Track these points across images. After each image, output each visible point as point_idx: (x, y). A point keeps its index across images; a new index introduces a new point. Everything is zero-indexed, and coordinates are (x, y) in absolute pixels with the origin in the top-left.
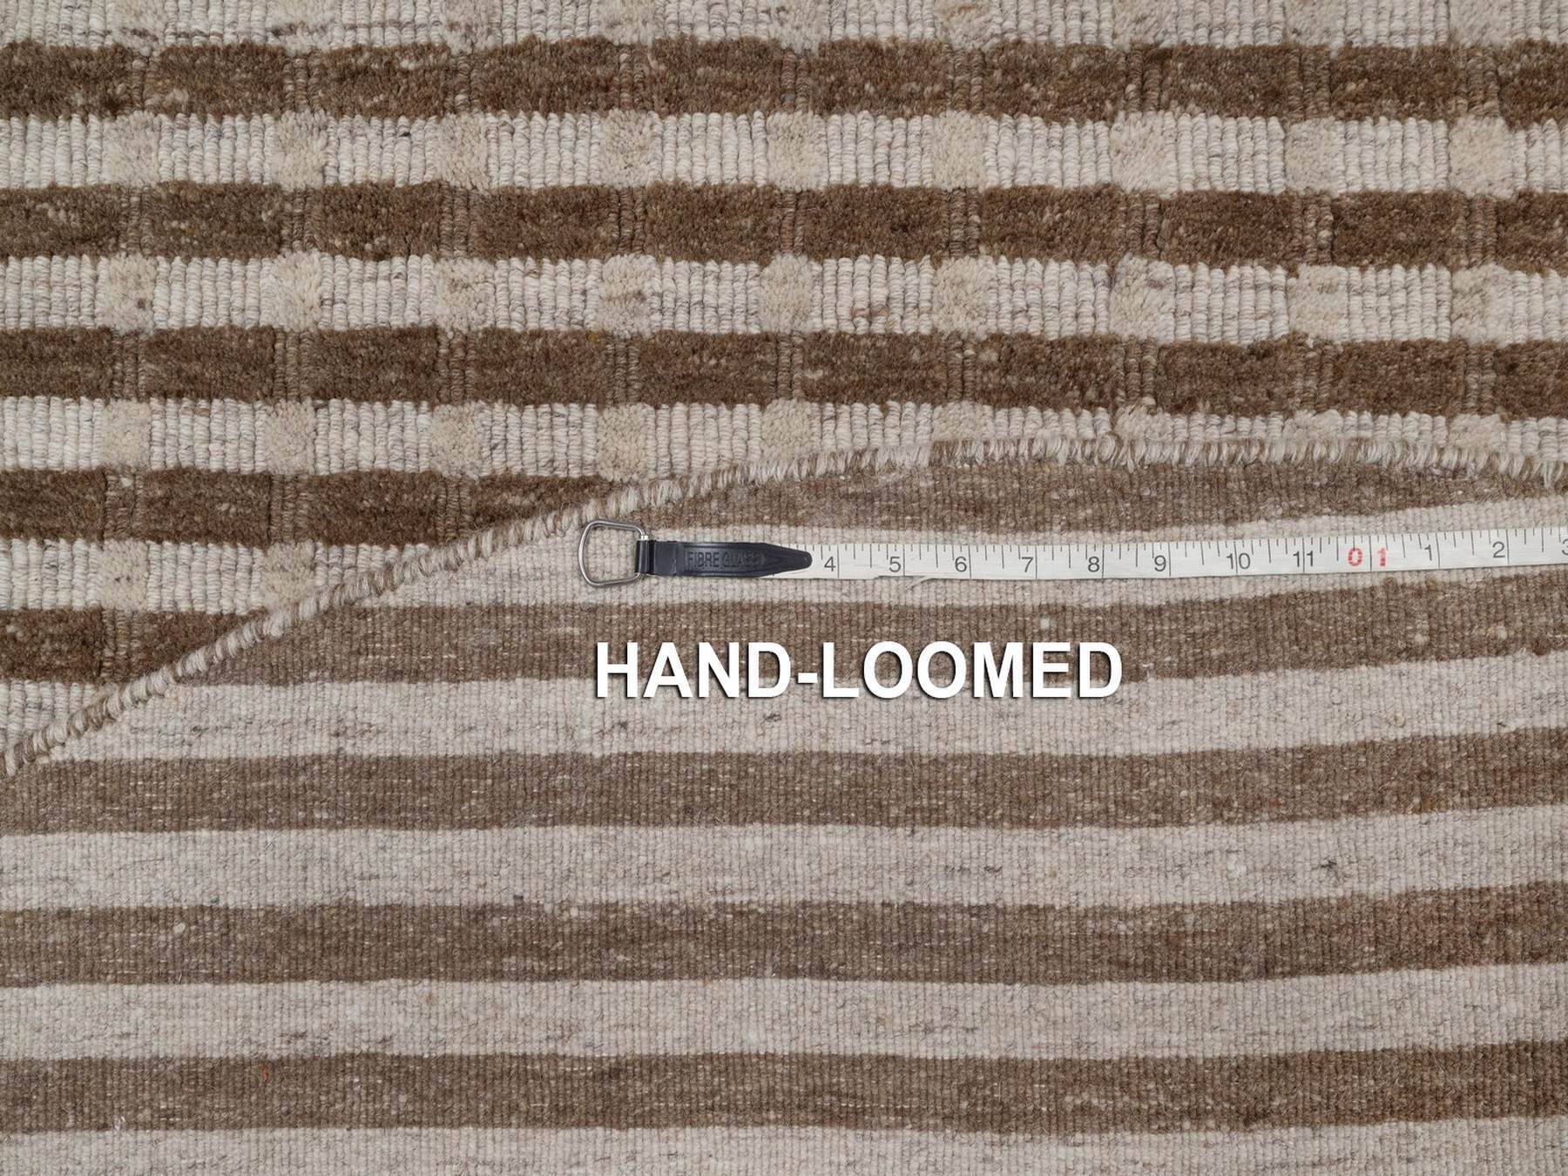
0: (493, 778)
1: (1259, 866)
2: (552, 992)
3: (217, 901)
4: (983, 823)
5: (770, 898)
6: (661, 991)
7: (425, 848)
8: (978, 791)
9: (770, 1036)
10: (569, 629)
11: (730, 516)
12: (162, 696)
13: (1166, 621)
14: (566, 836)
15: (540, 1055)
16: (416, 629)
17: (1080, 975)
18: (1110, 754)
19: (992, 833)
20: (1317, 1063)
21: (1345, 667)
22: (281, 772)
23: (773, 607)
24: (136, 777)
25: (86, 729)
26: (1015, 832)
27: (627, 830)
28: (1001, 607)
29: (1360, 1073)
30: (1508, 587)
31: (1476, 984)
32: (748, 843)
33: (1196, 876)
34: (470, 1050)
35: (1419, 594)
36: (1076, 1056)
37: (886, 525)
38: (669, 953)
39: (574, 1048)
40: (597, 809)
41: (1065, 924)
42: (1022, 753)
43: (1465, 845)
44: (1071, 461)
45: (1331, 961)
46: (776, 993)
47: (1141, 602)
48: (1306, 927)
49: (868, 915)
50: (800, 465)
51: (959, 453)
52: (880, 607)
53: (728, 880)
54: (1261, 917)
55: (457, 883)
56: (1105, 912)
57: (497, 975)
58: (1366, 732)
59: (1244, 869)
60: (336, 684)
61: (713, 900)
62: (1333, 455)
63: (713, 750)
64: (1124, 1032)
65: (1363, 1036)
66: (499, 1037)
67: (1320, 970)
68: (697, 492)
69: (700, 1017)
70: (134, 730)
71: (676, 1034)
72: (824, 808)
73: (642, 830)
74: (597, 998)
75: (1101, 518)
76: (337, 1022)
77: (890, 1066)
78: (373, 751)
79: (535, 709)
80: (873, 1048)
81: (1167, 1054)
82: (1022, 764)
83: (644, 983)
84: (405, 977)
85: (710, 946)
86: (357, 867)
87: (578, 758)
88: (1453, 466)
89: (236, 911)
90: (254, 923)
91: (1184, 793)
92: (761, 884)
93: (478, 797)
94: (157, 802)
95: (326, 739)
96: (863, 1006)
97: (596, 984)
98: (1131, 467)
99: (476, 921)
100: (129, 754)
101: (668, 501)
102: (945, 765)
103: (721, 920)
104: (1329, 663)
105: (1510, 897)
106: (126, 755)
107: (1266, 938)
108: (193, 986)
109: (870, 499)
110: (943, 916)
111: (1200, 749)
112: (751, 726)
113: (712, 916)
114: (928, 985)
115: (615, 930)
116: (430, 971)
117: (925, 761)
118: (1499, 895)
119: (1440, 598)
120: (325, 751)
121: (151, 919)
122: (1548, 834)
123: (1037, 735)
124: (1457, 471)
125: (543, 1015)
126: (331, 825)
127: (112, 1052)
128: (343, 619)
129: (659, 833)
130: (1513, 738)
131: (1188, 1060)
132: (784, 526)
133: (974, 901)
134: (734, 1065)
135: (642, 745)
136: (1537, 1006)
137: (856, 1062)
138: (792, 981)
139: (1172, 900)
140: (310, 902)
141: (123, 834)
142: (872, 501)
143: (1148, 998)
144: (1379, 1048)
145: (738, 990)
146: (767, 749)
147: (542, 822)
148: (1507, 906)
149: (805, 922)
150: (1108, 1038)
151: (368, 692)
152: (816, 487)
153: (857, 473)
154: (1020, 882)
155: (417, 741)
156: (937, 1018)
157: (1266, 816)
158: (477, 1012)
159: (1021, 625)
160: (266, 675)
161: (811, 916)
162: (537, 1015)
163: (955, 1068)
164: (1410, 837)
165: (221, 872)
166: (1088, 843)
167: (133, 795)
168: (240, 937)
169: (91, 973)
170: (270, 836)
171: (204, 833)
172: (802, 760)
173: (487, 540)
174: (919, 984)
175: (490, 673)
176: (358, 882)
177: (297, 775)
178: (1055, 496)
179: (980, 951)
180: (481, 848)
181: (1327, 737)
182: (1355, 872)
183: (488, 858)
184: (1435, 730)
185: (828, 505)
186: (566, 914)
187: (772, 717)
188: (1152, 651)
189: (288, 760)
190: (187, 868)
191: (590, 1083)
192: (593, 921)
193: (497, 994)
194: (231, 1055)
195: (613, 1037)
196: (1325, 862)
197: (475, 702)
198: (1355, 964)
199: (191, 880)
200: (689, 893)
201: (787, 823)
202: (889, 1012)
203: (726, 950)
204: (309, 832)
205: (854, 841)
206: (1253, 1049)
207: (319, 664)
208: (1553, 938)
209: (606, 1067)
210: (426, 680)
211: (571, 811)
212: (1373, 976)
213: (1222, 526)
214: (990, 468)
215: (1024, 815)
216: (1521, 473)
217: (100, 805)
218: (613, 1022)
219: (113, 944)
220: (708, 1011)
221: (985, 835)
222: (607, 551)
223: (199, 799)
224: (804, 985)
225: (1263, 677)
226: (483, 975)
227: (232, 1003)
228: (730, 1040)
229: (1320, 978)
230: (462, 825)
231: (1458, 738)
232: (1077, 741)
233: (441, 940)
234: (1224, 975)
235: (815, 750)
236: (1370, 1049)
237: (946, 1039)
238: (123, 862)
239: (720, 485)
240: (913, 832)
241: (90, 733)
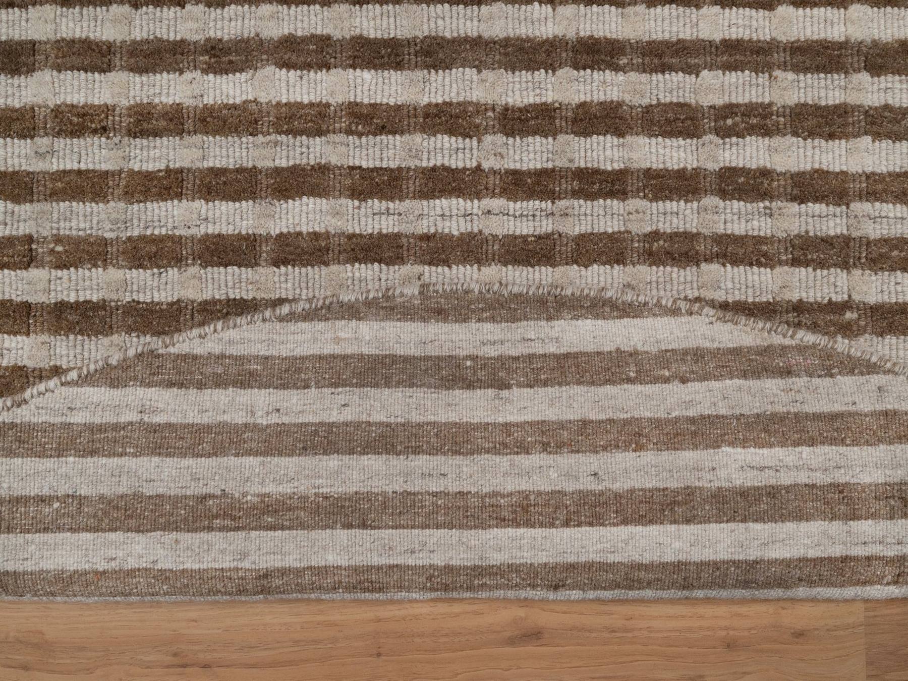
0: (215, 433)
1: (563, 473)
2: (236, 537)
3: (76, 492)
4: (439, 453)
5: (340, 490)
6: (288, 536)
7: (179, 467)
8: (437, 438)
9: (339, 557)
10: (255, 367)
11: (330, 316)
12: (53, 392)
13: (521, 363)
14: (247, 461)
15: (230, 568)
16: (183, 364)
17: (482, 525)
18: (497, 421)
19: (443, 458)
20: (589, 566)
21: (600, 385)
22: (112, 429)
23: (348, 357)
24: (38, 432)
25: (12, 406)
26: (454, 457)
27: (276, 459)
28: (449, 356)
29: (607, 572)
30: (668, 354)
31: (662, 534)
32: (331, 464)
33: (535, 478)
34: (196, 566)
35: (631, 355)
36: (480, 563)
37: (399, 320)
38: (292, 517)
39: (246, 564)
40: (263, 448)
41: (476, 500)
42: (458, 421)
43: (656, 467)
44: (480, 292)
45: (596, 520)
46: (342, 537)
47: (510, 354)
48: (584, 503)
49: (385, 498)
50: (362, 294)
51: (431, 288)
52: (396, 356)
53: (321, 481)
54: (564, 498)
55: (193, 483)
56: (495, 494)
57: (210, 529)
58: (610, 415)
59: (556, 475)
60: (142, 388)
61: (314, 491)
62: (592, 293)
63: (318, 421)
64: (503, 552)
65: (609, 555)
66: (210, 559)
67: (591, 524)
68: (316, 306)
69: (306, 548)
70: (38, 408)
71: (295, 557)
72: (367, 447)
73: (283, 459)
74: (257, 539)
75: (493, 317)
76: (131, 552)
77: (395, 569)
78: (158, 420)
79: (237, 402)
80: (387, 561)
81: (522, 561)
82: (458, 426)
83: (280, 531)
84: (164, 530)
85: (311, 513)
86: (144, 475)
87: (255, 425)
88: (643, 302)
89: (85, 497)
90: (93, 503)
91: (529, 439)
92: (336, 483)
93: (207, 443)
94: (48, 443)
95: (135, 414)
96: (383, 541)
97: (257, 533)
98: (506, 295)
99: (201, 502)
100: (34, 420)
101: (303, 310)
102: (423, 427)
103: (317, 500)
104: (593, 383)
105: (676, 492)
106: (32, 420)
107: (567, 508)
108: (61, 534)
109: (392, 309)
110: (420, 497)
111: (536, 420)
112: (335, 410)
113: (313, 499)
114: (413, 530)
115: (268, 506)
116: (177, 528)
117: (414, 424)
118: (671, 491)
119: (640, 357)
120: (134, 420)
121: (42, 501)
122: (691, 464)
123: (464, 413)
124: (646, 304)
125: (232, 548)
126: (134, 455)
127: (19, 567)
128: (148, 358)
129: (290, 460)
130: (674, 420)
131: (531, 564)
132: (354, 321)
133: (435, 489)
134: (322, 571)
135: (286, 420)
136: (689, 544)
137: (379, 568)
138: (350, 531)
139: (524, 488)
140: (121, 493)
141: (29, 459)
142: (394, 310)
143: (514, 536)
144: (616, 561)
145: (324, 535)
146: (342, 420)
147: (237, 455)
148: (675, 497)
149: (356, 501)
150: (495, 555)
151: (157, 393)
152: (368, 304)
153: (386, 297)
154: (456, 480)
155: (180, 416)
156: (417, 546)
157: (566, 450)
158: (199, 548)
159: (458, 364)
160: (108, 383)
161: (359, 498)
162: (228, 548)
163: (425, 569)
164: (631, 462)
165: (79, 477)
166: (487, 462)
167: (35, 440)
168: (86, 510)
169: (8, 529)
170: (104, 460)
171: (71, 459)
172: (358, 425)
173: (219, 325)
174: (409, 531)
175: (217, 385)
176: (145, 483)
177: (120, 431)
178: (473, 307)
179: (437, 513)
180: (207, 466)
181: (593, 416)
182: (607, 478)
183: (210, 471)
184: (640, 415)
185: (374, 311)
186: (245, 498)
187: (344, 405)
188: (515, 375)
189: (116, 423)
190: (62, 476)
191: (254, 581)
192: (258, 502)
193: (210, 538)
194: (80, 569)
195: (265, 559)
196: (593, 473)
197: (208, 399)
198: (607, 522)
199: (63, 482)
200: (302, 488)
201: (349, 454)
202: (395, 544)
203: (319, 516)
204: (123, 458)
205: (380, 463)
206: (559, 559)
207: (135, 379)
208: (696, 512)
209: (261, 573)
210: (186, 388)
211: (251, 450)
212: (615, 528)
213: (545, 322)
214: (446, 295)
215: (458, 449)
216: (672, 306)
217: (17, 443)
218: (265, 551)
219: (21, 513)
220: (310, 545)
221: (440, 459)
222: (274, 331)
223: (69, 442)
224: (356, 533)
225: (564, 388)
226: (203, 529)
227: (80, 543)
228: (320, 559)
229: (591, 528)
230: (198, 456)
231: (651, 419)
232: (482, 416)
233: (183, 512)
234: (548, 525)
235: (364, 420)
236: (612, 562)
237: (421, 556)
238: (28, 472)
239: (326, 302)
240: (407, 457)
241: (15, 409)
